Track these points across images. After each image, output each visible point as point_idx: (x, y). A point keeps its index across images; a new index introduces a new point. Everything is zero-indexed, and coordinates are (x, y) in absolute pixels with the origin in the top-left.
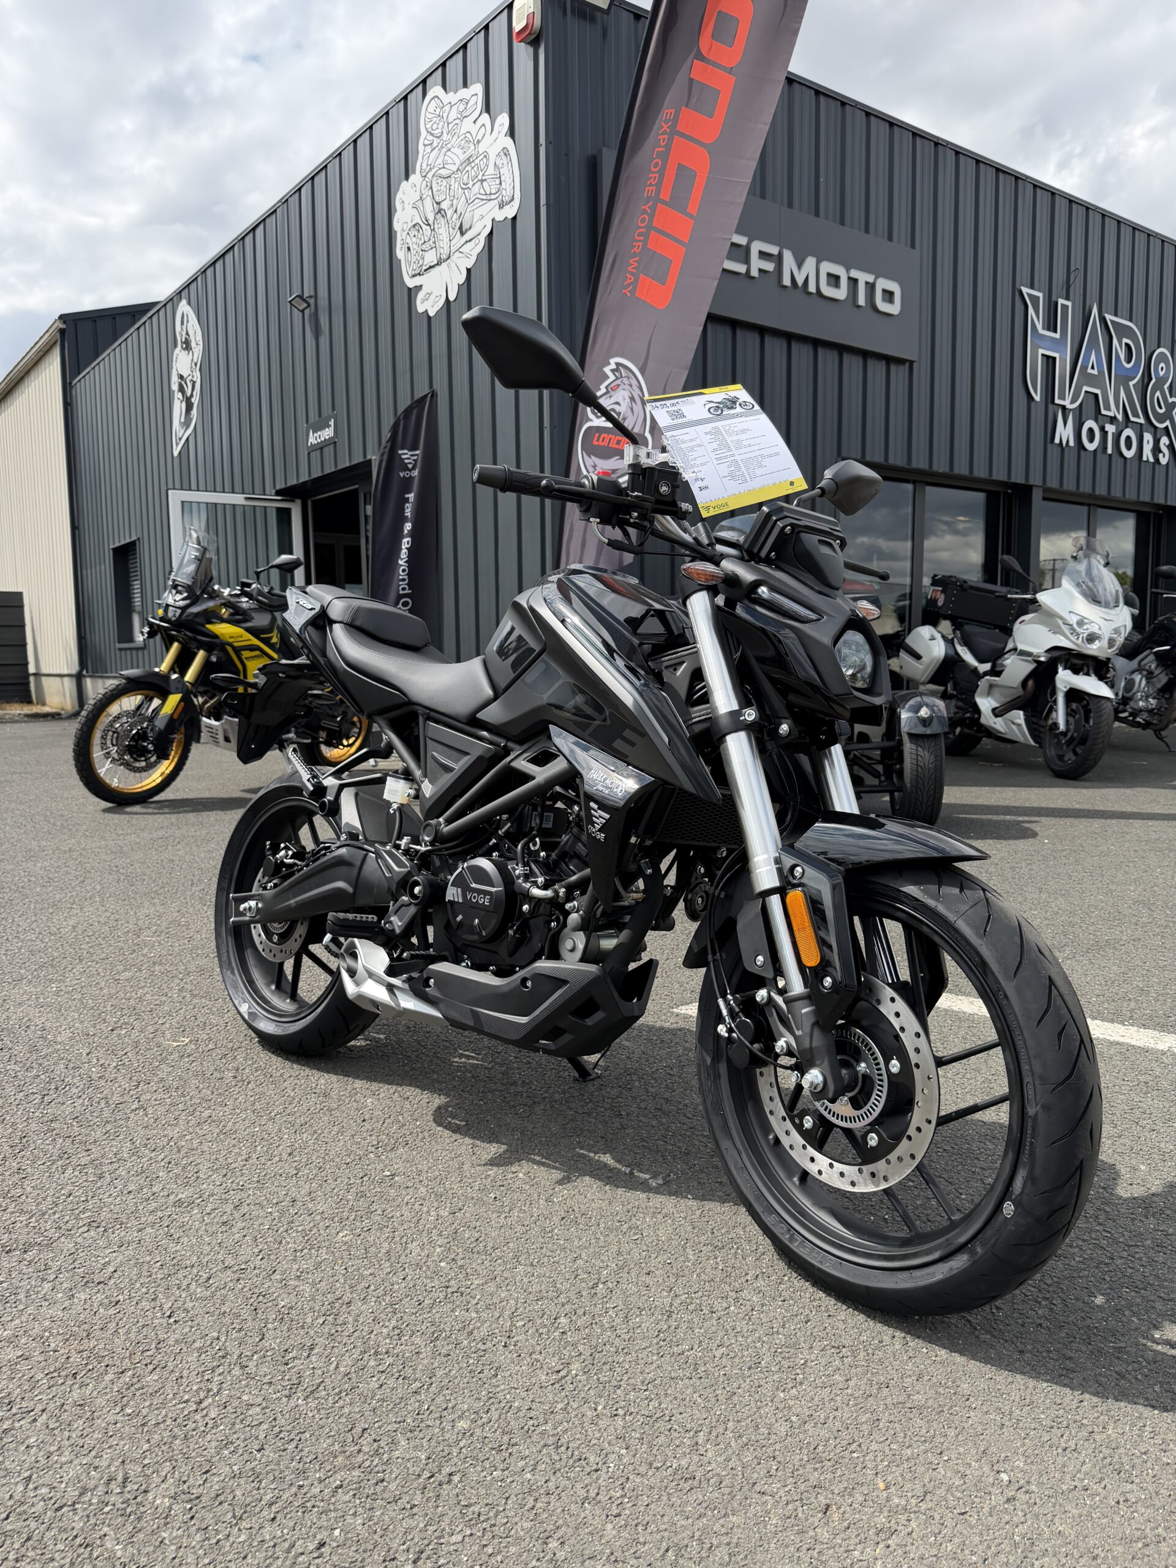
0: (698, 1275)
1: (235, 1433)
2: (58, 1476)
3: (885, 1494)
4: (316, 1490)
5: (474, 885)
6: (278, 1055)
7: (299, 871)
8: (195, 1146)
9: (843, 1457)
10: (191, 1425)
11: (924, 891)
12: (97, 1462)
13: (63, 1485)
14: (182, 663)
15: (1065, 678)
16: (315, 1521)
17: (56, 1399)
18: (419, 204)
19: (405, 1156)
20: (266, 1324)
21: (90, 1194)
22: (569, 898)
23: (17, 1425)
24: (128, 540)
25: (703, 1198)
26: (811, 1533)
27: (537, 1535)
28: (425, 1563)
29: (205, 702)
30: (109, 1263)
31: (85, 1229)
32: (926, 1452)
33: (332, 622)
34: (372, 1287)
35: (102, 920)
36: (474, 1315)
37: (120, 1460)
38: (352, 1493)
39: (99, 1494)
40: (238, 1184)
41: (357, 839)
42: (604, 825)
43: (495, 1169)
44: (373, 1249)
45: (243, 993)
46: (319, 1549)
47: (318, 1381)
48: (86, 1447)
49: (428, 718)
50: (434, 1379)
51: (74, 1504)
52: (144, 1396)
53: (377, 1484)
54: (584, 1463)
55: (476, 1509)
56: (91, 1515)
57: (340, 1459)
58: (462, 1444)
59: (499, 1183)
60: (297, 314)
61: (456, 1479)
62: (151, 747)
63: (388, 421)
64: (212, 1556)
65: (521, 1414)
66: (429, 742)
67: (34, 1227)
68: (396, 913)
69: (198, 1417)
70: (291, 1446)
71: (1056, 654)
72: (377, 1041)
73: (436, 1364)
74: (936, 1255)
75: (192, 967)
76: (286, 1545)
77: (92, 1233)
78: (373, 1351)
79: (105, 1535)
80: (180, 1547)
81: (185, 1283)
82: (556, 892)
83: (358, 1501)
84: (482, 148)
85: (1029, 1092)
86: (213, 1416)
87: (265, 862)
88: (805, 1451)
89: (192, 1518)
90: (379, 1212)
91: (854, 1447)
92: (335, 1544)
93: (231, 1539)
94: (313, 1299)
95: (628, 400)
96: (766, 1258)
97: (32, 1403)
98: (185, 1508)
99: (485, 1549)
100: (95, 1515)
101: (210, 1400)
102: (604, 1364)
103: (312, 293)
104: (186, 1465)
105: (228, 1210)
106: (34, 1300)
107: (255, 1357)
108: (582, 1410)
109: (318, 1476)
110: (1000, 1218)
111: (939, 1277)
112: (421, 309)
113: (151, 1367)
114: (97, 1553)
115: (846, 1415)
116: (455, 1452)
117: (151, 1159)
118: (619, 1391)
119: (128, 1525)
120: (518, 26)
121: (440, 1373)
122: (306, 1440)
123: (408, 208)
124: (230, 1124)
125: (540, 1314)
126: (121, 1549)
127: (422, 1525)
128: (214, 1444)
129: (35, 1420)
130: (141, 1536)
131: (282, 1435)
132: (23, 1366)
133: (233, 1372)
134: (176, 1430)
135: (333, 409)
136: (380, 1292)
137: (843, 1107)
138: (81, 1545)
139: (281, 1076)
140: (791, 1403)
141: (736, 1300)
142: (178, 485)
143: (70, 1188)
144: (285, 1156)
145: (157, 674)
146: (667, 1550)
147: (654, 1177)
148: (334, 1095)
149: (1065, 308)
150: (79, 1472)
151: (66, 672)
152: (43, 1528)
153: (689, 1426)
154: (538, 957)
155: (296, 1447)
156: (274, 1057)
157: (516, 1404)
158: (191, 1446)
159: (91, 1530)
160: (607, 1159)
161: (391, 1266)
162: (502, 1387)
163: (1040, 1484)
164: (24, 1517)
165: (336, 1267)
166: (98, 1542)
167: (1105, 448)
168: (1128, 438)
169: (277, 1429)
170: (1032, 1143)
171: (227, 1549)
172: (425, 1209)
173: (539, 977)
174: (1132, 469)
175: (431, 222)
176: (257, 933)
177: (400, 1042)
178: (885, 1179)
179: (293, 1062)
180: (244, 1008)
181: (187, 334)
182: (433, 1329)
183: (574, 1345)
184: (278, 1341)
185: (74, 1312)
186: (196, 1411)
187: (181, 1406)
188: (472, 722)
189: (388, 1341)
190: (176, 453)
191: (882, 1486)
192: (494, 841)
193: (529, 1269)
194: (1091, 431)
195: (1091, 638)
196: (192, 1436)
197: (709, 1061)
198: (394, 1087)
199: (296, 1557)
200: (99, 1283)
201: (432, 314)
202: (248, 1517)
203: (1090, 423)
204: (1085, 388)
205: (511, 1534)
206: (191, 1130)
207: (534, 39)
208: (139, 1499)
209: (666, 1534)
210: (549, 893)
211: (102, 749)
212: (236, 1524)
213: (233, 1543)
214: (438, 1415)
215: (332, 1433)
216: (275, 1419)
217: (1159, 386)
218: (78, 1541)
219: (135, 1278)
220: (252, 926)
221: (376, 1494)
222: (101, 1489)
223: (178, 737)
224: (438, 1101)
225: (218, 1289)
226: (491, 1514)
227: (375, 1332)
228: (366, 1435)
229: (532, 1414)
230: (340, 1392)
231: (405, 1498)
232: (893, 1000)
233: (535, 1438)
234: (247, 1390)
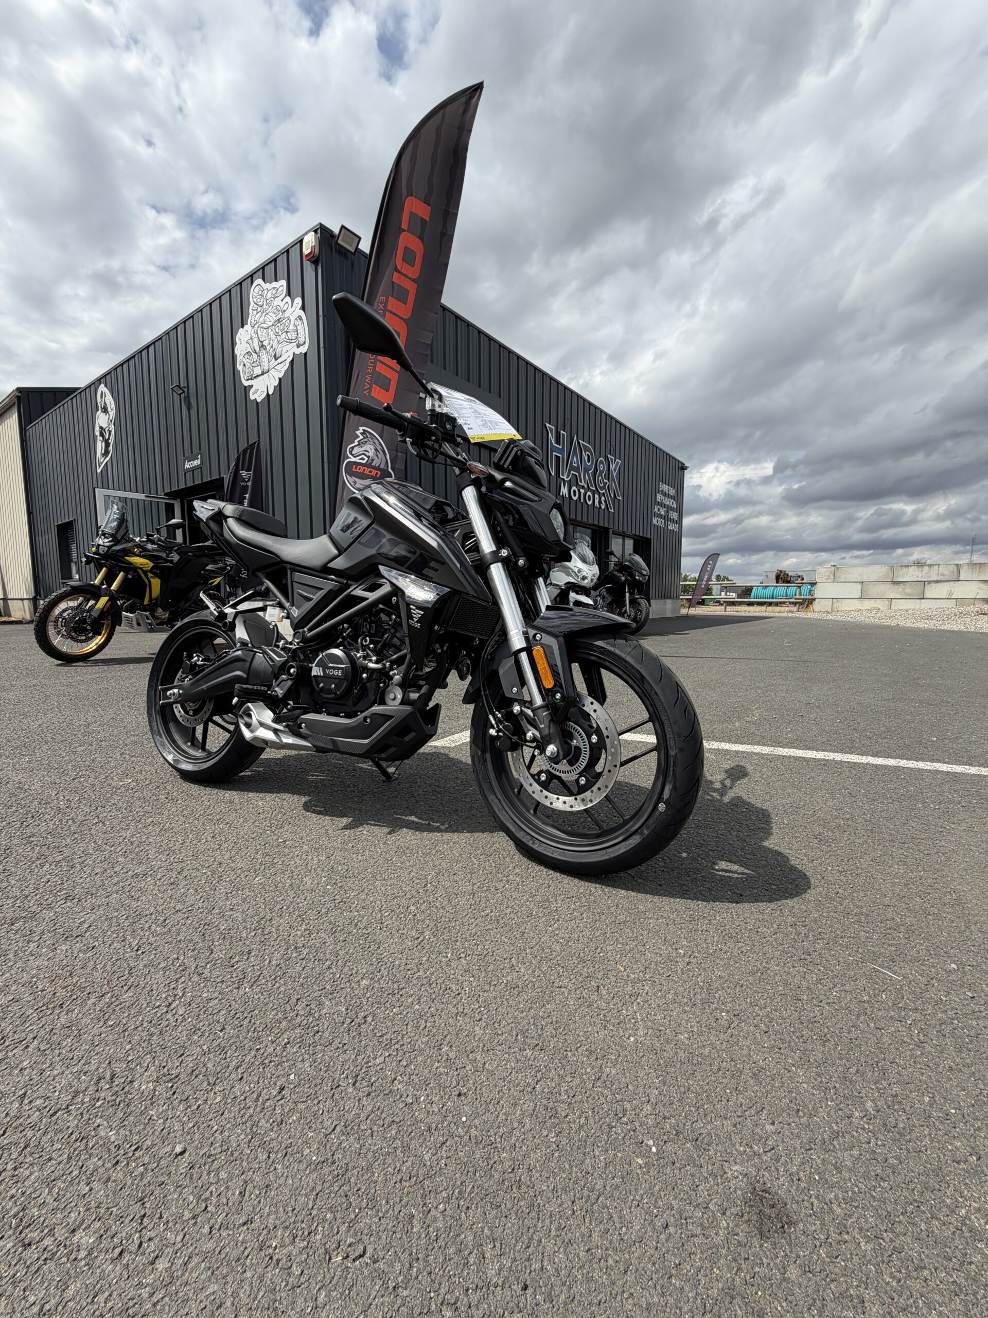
0: (483, 871)
1: (200, 1022)
2: (51, 1087)
3: (625, 974)
4: (270, 1050)
5: (330, 665)
6: (195, 784)
7: (207, 668)
8: (144, 840)
9: (595, 957)
10: (164, 1023)
11: (607, 643)
12: (86, 1068)
13: (57, 1094)
14: (109, 579)
15: (573, 596)
16: (273, 1072)
17: (46, 1026)
18: (250, 341)
19: (290, 830)
20: (213, 942)
21: (65, 879)
22: (392, 669)
23: (10, 1054)
24: (67, 520)
25: (472, 832)
26: (595, 1005)
27: (433, 1045)
28: (361, 1084)
29: (124, 603)
30: (84, 921)
31: (63, 902)
32: (636, 946)
33: (226, 517)
34: (285, 908)
35: (61, 720)
36: (356, 914)
37: (107, 1062)
38: (298, 1046)
39: (90, 1093)
40: (179, 859)
41: (247, 646)
42: (420, 618)
43: (349, 831)
44: (280, 885)
45: (168, 748)
46: (280, 1092)
47: (258, 974)
48: (75, 1058)
49: (294, 570)
50: (339, 957)
51: (67, 1107)
52: (123, 1010)
53: (314, 1035)
54: (449, 991)
55: (388, 1036)
56: (84, 1112)
57: (284, 1023)
58: (368, 995)
59: (353, 838)
60: (176, 397)
61: (369, 1019)
62: (88, 627)
63: (233, 456)
64: (195, 1120)
65: (401, 968)
66: (295, 585)
67: (19, 907)
68: (278, 685)
69: (169, 1016)
70: (246, 1022)
71: (569, 585)
72: (258, 772)
73: (338, 948)
74: (621, 839)
75: (128, 741)
76: (255, 1096)
77: (69, 904)
78: (293, 947)
79: (98, 1126)
80: (167, 1119)
81: (147, 926)
82: (384, 665)
83: (303, 1051)
84: (286, 315)
85: (671, 743)
86: (181, 1013)
87: (183, 665)
88: (574, 958)
89: (174, 1093)
90: (280, 863)
91: (599, 950)
92: (292, 1086)
93: (209, 1102)
94: (245, 921)
95: (373, 450)
96: (516, 857)
97: (24, 1034)
98: (167, 1087)
99: (401, 1063)
100: (88, 1111)
101: (177, 1002)
102: (444, 929)
103: (186, 385)
104: (164, 1053)
105: (174, 876)
106: (22, 957)
107: (208, 966)
108: (439, 958)
109: (270, 1039)
110: (657, 813)
111: (623, 850)
112: (252, 397)
113: (126, 988)
114: (93, 1143)
115: (588, 934)
116: (364, 1001)
117: (111, 851)
118: (458, 944)
119: (119, 1112)
120: (306, 251)
121: (342, 953)
122: (257, 1016)
123: (244, 343)
124: (167, 824)
125: (398, 906)
126: (114, 1134)
127: (353, 1057)
128: (185, 1033)
129: (27, 1047)
130: (131, 1118)
131: (237, 1016)
132: (15, 1007)
133: (193, 979)
134: (152, 1029)
135: (200, 450)
136: (291, 909)
137: (564, 766)
138: (76, 1140)
139: (199, 794)
140: (557, 932)
141: (508, 881)
142: (100, 485)
143: (48, 877)
144: (209, 839)
145: (92, 585)
146: (517, 1036)
147: (443, 824)
148: (236, 801)
149: (563, 435)
150: (71, 1080)
151: (25, 597)
152: (38, 1135)
153: (505, 956)
154: (372, 705)
155: (250, 1022)
156: (192, 785)
157: (397, 963)
158: (167, 1038)
159: (85, 1125)
160: (413, 818)
161: (295, 893)
162: (385, 954)
163: (699, 952)
164: (21, 1128)
165: (257, 899)
166: (93, 1133)
167: (580, 500)
168: (589, 496)
169: (233, 1012)
170: (674, 770)
171: (207, 1110)
172: (310, 857)
173: (374, 715)
174: (591, 509)
175: (257, 351)
176: (178, 711)
177: (273, 771)
178: (591, 801)
179: (206, 787)
180: (170, 758)
181: (105, 403)
182: (331, 926)
183: (423, 921)
184: (224, 952)
185: (57, 960)
186: (167, 1012)
187: (154, 1011)
188: (325, 570)
189: (302, 939)
190: (99, 471)
191: (622, 969)
192: (340, 640)
193: (384, 882)
194: (574, 491)
195: (584, 578)
196: (166, 1031)
197: (480, 753)
198: (275, 795)
199: (263, 1104)
200: (77, 937)
201: (259, 400)
202: (220, 1082)
203: (574, 488)
204: (572, 472)
205: (416, 1048)
206: (139, 831)
207: (315, 260)
208: (127, 1089)
209: (513, 1025)
210: (379, 666)
211: (55, 629)
212: (212, 1089)
213: (211, 1105)
214: (347, 980)
215: (275, 1007)
216: (230, 1006)
217: (600, 474)
218: (74, 1137)
219: (106, 928)
220: (174, 706)
221: (315, 1042)
222: (92, 1089)
223: (107, 623)
224: (304, 799)
225: (173, 925)
226: (399, 1038)
227: (292, 935)
228: (300, 1003)
229: (409, 967)
230: (276, 978)
231: (337, 1041)
232: (592, 703)
233: (414, 982)
234: (205, 990)
